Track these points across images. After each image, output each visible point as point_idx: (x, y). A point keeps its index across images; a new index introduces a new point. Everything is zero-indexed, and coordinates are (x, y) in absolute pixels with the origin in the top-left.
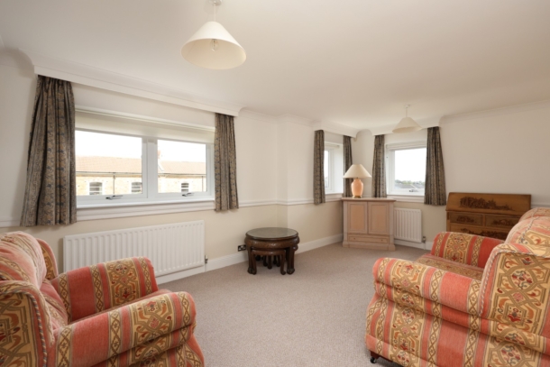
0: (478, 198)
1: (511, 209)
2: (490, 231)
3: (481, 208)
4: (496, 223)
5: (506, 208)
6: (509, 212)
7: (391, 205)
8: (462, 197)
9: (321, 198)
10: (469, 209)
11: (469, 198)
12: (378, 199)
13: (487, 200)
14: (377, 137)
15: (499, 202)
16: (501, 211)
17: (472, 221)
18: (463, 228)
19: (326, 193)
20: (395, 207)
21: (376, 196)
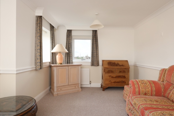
0: (113, 62)
1: (124, 66)
2: (118, 75)
3: (115, 66)
4: (120, 72)
5: (123, 66)
6: (124, 67)
7: (80, 67)
8: (108, 62)
9: (41, 65)
10: (111, 67)
11: (110, 62)
12: (69, 65)
13: (116, 63)
14: (68, 30)
15: (120, 63)
16: (122, 67)
17: (113, 72)
18: (109, 75)
19: (43, 62)
20: (81, 68)
21: (68, 63)
